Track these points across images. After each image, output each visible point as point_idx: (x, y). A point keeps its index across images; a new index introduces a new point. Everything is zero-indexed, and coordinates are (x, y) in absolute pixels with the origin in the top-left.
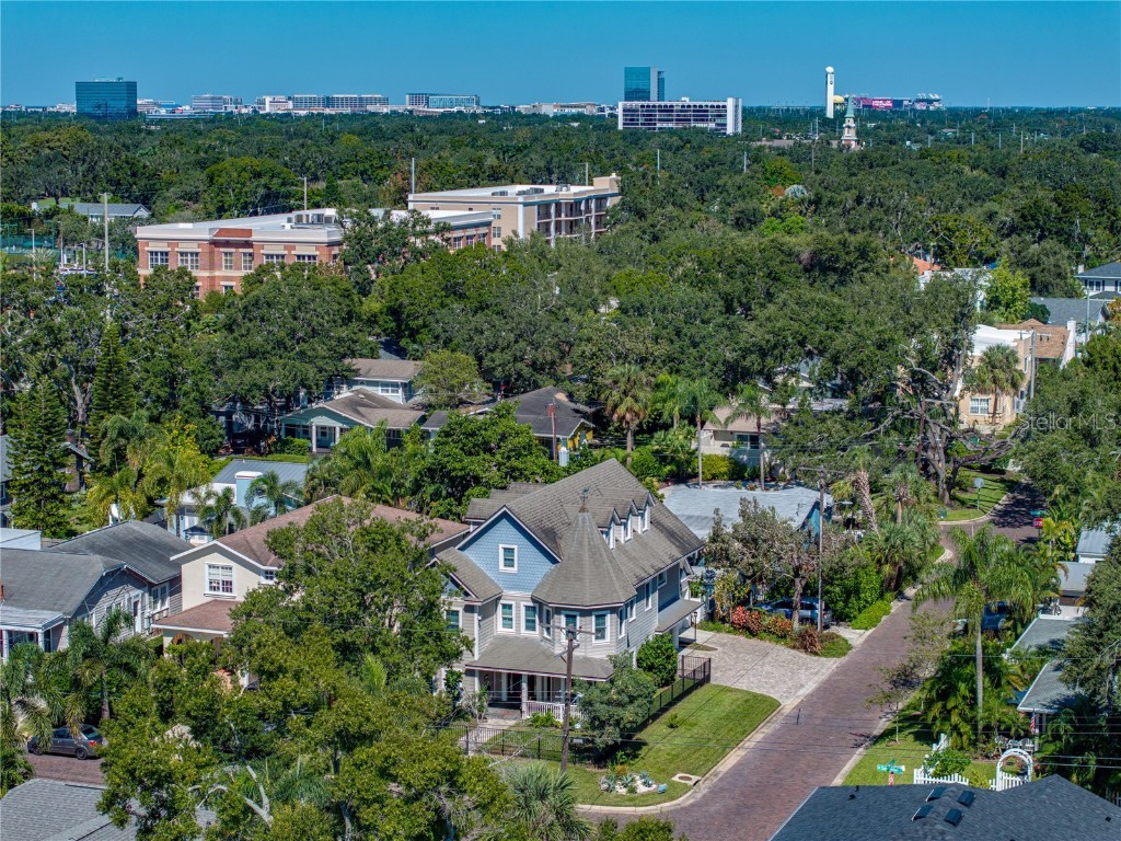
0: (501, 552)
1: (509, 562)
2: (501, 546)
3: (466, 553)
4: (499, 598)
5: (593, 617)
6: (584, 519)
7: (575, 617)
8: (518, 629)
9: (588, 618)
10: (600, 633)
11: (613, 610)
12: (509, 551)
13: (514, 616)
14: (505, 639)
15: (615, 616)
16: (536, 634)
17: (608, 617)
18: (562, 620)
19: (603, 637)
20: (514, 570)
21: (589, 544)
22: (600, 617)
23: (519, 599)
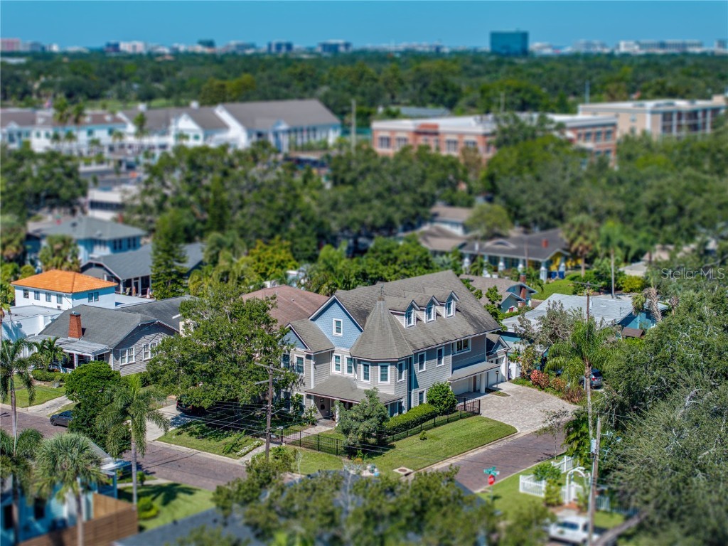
0: (334, 323)
1: (338, 330)
2: (334, 319)
3: (317, 323)
4: (333, 352)
5: (379, 367)
6: (380, 305)
7: (368, 366)
8: (343, 373)
9: (375, 367)
10: (384, 377)
11: (392, 363)
12: (338, 323)
13: (341, 364)
14: (335, 377)
15: (394, 367)
16: (352, 375)
17: (389, 367)
18: (361, 367)
19: (386, 380)
20: (340, 335)
21: (381, 320)
22: (384, 367)
23: (343, 353)
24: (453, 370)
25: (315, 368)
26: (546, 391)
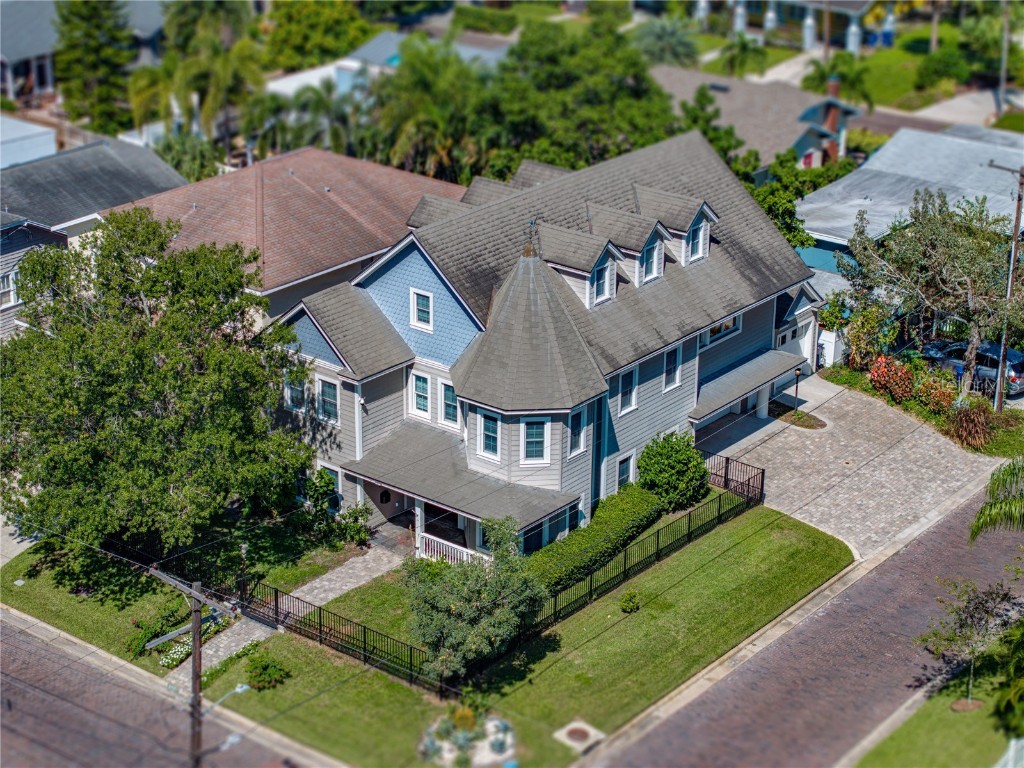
0: (413, 299)
1: (423, 316)
2: (412, 290)
3: (373, 292)
4: (411, 366)
5: (522, 426)
6: (527, 271)
7: (495, 420)
8: (434, 417)
9: (513, 426)
10: (535, 449)
11: (555, 418)
12: (422, 299)
13: (429, 396)
14: (416, 426)
15: (560, 425)
16: (454, 427)
17: (548, 427)
18: (480, 420)
19: (540, 454)
20: (429, 328)
21: (528, 308)
22: (535, 424)
23: (436, 372)
24: (701, 384)
25: (365, 409)
26: (906, 410)
